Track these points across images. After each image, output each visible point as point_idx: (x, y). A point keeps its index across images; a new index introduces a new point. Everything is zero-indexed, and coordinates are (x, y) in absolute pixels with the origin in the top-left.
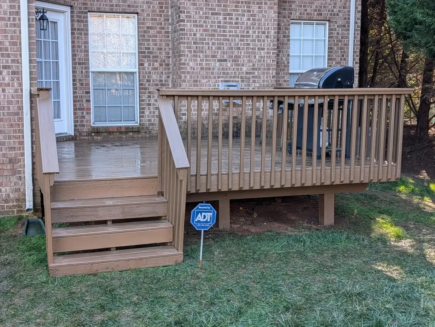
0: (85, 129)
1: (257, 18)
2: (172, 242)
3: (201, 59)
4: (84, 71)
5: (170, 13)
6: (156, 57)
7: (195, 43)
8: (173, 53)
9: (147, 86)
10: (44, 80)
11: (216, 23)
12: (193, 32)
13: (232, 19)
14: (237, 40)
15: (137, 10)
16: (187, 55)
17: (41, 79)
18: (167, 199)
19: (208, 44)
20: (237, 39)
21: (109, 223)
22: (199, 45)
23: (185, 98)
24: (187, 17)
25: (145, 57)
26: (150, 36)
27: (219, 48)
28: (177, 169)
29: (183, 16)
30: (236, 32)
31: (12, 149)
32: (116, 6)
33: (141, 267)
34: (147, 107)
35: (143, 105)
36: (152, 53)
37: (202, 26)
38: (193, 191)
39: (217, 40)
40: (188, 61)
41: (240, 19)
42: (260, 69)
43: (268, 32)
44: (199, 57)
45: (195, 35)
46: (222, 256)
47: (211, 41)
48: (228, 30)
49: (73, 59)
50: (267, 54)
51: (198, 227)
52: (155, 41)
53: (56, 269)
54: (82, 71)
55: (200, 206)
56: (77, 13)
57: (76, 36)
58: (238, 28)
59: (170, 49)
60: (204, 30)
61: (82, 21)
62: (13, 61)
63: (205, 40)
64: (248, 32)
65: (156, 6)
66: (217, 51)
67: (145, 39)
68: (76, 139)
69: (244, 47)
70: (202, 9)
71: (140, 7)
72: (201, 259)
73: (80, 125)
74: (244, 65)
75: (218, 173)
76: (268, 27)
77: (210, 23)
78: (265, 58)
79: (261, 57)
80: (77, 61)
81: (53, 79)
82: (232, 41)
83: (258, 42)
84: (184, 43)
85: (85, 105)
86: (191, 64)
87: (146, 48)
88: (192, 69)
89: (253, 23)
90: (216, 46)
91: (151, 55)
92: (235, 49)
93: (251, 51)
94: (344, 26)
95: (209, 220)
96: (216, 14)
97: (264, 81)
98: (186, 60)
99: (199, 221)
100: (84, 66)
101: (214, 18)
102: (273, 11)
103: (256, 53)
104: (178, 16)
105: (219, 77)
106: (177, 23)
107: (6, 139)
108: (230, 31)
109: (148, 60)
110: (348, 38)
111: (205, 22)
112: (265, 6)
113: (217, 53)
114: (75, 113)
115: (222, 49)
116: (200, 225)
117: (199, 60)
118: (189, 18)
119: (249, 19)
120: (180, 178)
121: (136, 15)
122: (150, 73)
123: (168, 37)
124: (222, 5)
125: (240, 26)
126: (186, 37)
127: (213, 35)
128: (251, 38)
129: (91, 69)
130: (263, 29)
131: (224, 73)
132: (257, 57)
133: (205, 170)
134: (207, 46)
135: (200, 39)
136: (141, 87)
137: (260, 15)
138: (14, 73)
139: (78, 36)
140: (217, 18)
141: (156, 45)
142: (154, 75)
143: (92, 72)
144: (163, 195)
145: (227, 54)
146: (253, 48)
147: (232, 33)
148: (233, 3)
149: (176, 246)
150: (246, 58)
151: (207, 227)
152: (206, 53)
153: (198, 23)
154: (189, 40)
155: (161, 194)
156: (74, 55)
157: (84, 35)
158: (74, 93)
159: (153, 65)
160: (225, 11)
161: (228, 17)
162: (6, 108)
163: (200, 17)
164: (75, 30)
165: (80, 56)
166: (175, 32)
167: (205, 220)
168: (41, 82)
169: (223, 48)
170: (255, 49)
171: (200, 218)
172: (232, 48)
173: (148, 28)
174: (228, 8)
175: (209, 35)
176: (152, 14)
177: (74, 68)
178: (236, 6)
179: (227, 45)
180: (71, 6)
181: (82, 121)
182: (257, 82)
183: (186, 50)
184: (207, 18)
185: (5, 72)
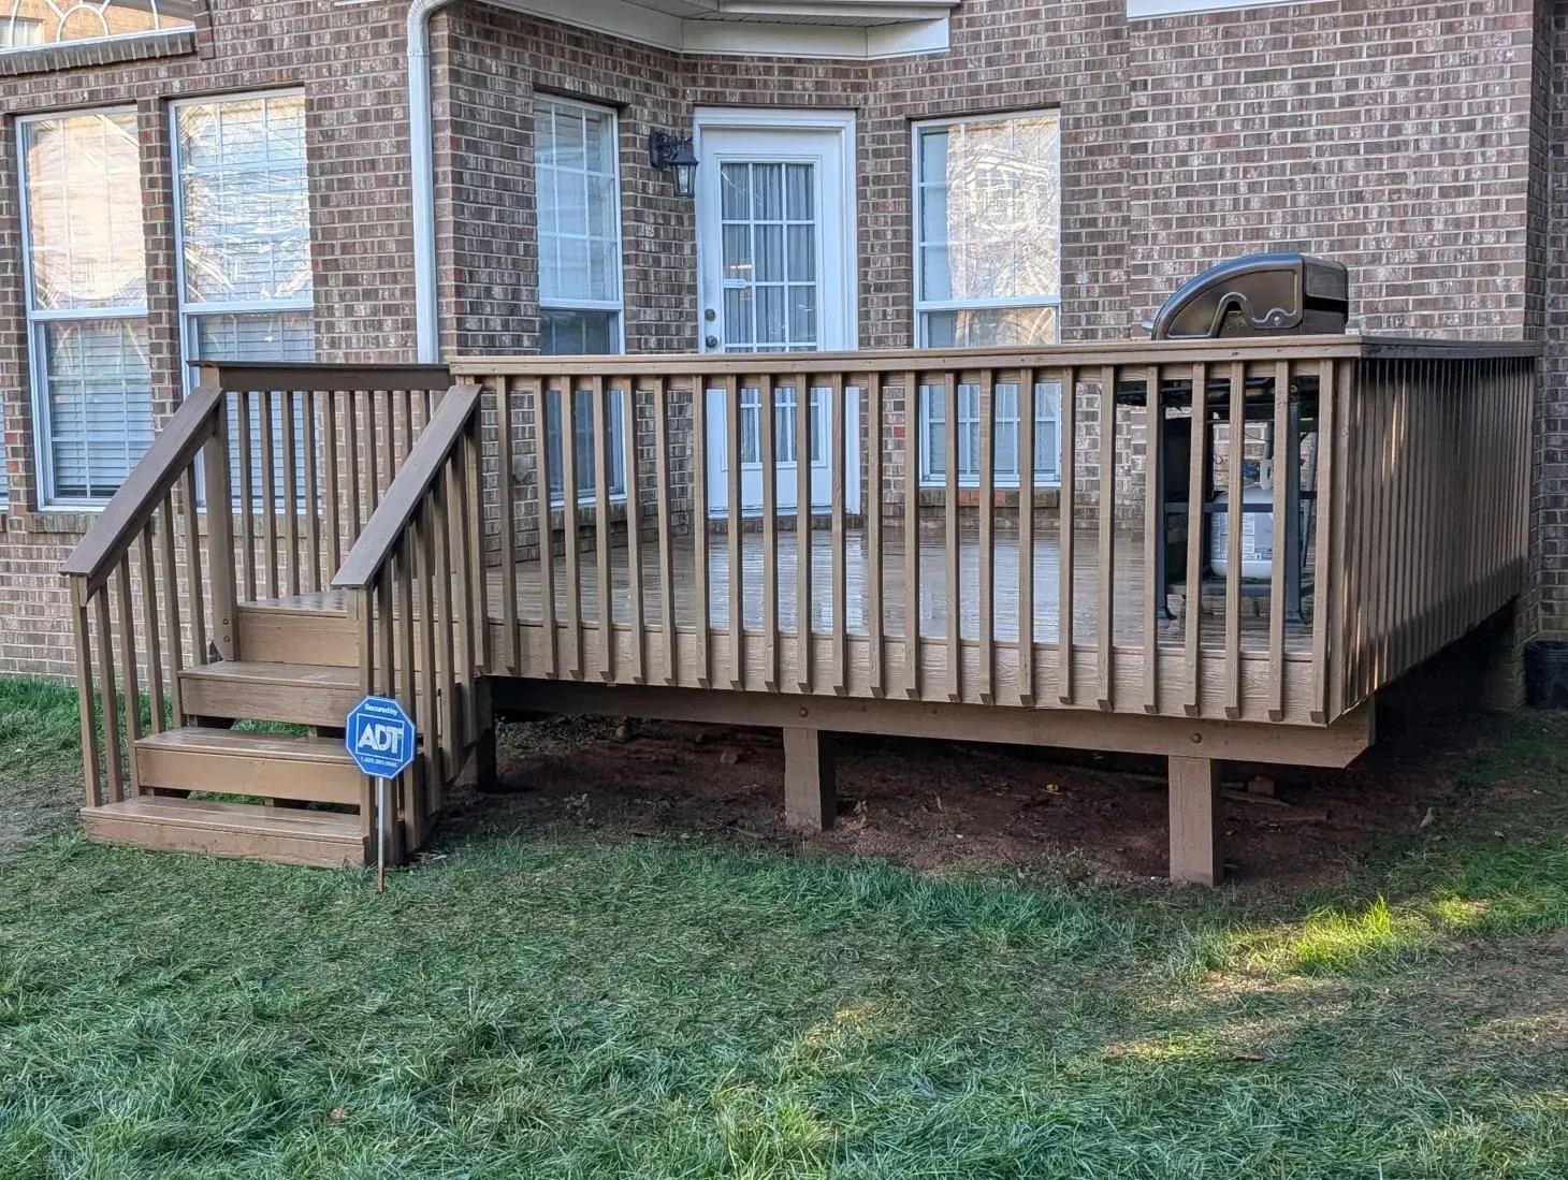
1: (1437, 71)
3: (1204, 248)
4: (889, 310)
6: (1117, 249)
7: (1181, 191)
11: (1264, 110)
12: (1176, 151)
13: (1329, 87)
14: (1350, 165)
15: (1054, 94)
16: (1155, 236)
19: (1235, 189)
20: (1350, 163)
22: (1197, 195)
24: (1154, 100)
25: (1080, 252)
26: (1097, 180)
27: (1278, 202)
29: (1141, 99)
30: (1345, 134)
32: (990, 89)
34: (1083, 424)
36: (1102, 236)
37: (1211, 127)
39: (1270, 173)
40: (1156, 257)
41: (1362, 86)
42: (1449, 271)
43: (1488, 123)
44: (1200, 240)
45: (1183, 161)
47: (1245, 177)
48: (1312, 130)
49: (863, 276)
50: (1483, 211)
52: (1114, 193)
54: (885, 312)
56: (874, 129)
57: (871, 201)
58: (1356, 117)
60: (1220, 142)
61: (886, 153)
63: (1222, 176)
64: (1396, 130)
65: (1119, 74)
66: (1269, 214)
67: (1081, 192)
69: (1382, 191)
70: (1210, 65)
71: (1066, 84)
74: (1380, 259)
76: (1489, 103)
77: (1242, 112)
78: (1472, 226)
79: (1457, 223)
80: (871, 279)
82: (1330, 171)
83: (1442, 163)
84: (1144, 195)
86: (1168, 267)
87: (1082, 221)
88: (1171, 288)
89: (1419, 92)
90: (1266, 193)
91: (1100, 245)
92: (1342, 201)
93: (1410, 202)
95: (394, 750)
96: (1266, 76)
97: (1468, 319)
98: (1149, 257)
99: (367, 749)
100: (890, 295)
101: (1259, 93)
102: (1507, 33)
103: (1433, 210)
108: (1320, 135)
109: (1087, 262)
111: (1221, 111)
112: (1475, 19)
115: (1289, 204)
116: (372, 761)
117: (1197, 250)
118: (1163, 104)
119: (1401, 81)
121: (1055, 113)
122: (1095, 305)
124: (1290, 40)
125: (1363, 109)
126: (1150, 172)
127: (1253, 156)
128: (1411, 153)
129: (923, 304)
130: (1465, 112)
132: (1438, 226)
134: (1229, 198)
135: (1204, 175)
137: (1452, 58)
139: (875, 200)
140: (1271, 88)
142: (1107, 313)
143: (923, 313)
145: (1308, 221)
146: (1418, 190)
147: (1332, 139)
148: (1335, 26)
150: (1389, 230)
151: (390, 770)
152: (1223, 225)
153: (1195, 120)
154: (1160, 182)
156: (864, 263)
157: (893, 196)
159: (1106, 278)
160: (1304, 62)
161: (1313, 81)
163: (1204, 95)
164: (868, 183)
165: (879, 265)
167: (385, 747)
169: (1294, 198)
170: (1428, 193)
171: (370, 738)
172: (1330, 198)
173: (1090, 151)
174: (1315, 49)
175: (1238, 157)
176: (1104, 103)
177: (863, 302)
178: (1345, 38)
180: (856, 110)
182: (1436, 322)
183: (1151, 218)
184: (1229, 94)
185: (389, 321)
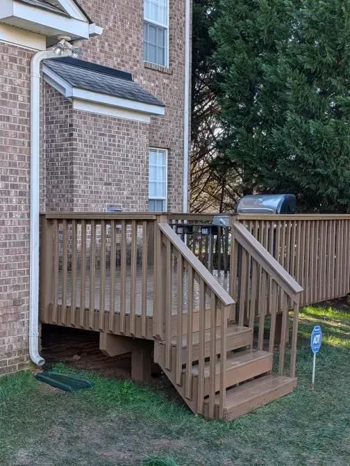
1: (134, 142)
7: (85, 164)
11: (103, 144)
12: (84, 152)
13: (115, 141)
16: (79, 177)
19: (97, 166)
20: (120, 162)
22: (89, 166)
24: (79, 135)
27: (105, 171)
29: (75, 134)
30: (118, 155)
31: (17, 287)
37: (91, 146)
39: (104, 163)
40: (80, 183)
41: (121, 142)
42: (136, 194)
44: (89, 179)
45: (85, 155)
47: (99, 163)
48: (112, 152)
51: (313, 350)
58: (120, 151)
60: (93, 151)
62: (21, 179)
63: (94, 162)
66: (104, 174)
69: (125, 171)
70: (91, 128)
72: (313, 381)
74: (125, 189)
77: (98, 144)
78: (140, 183)
79: (138, 182)
82: (115, 164)
83: (135, 166)
84: (76, 164)
86: (83, 187)
88: (83, 193)
89: (131, 146)
90: (103, 168)
92: (118, 173)
93: (130, 175)
94: (180, 155)
95: (318, 342)
96: (103, 135)
97: (140, 207)
98: (78, 183)
99: (315, 344)
101: (101, 139)
102: (145, 136)
103: (134, 178)
105: (105, 202)
107: (11, 276)
108: (113, 154)
110: (183, 166)
111: (93, 142)
112: (140, 130)
113: (104, 176)
115: (107, 172)
117: (89, 182)
118: (80, 137)
124: (107, 126)
125: (121, 149)
126: (78, 157)
127: (100, 157)
128: (130, 162)
130: (139, 154)
131: (109, 197)
132: (135, 182)
134: (96, 168)
135: (90, 160)
137: (136, 139)
138: (21, 194)
140: (104, 139)
145: (111, 177)
146: (131, 172)
147: (116, 155)
150: (126, 182)
151: (317, 349)
152: (94, 176)
153: (88, 143)
154: (80, 161)
160: (110, 133)
161: (112, 139)
162: (12, 237)
163: (90, 137)
169: (108, 170)
170: (133, 173)
171: (315, 340)
172: (115, 172)
174: (112, 130)
175: (97, 157)
179: (111, 168)
182: (134, 207)
183: (78, 171)
184: (95, 138)
185: (13, 192)
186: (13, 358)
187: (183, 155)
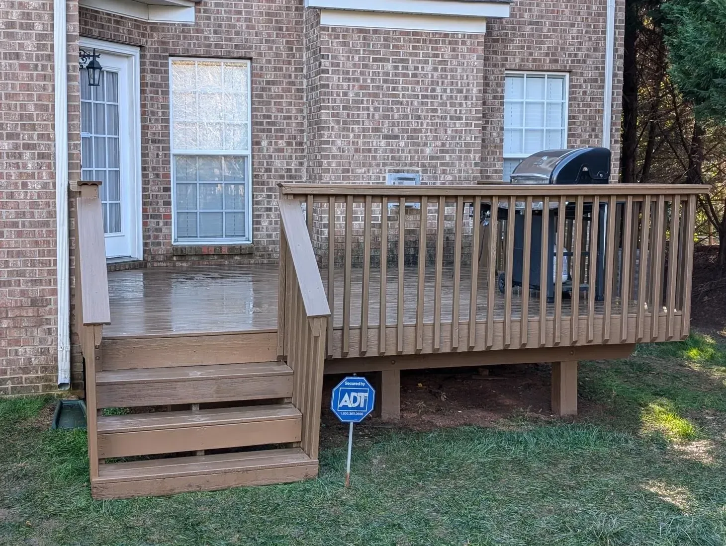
0: (162, 250)
1: (449, 67)
2: (300, 442)
3: (355, 134)
4: (160, 153)
5: (304, 59)
6: (282, 131)
7: (345, 108)
8: (310, 124)
9: (265, 179)
10: (94, 169)
11: (380, 75)
12: (342, 89)
13: (407, 68)
14: (416, 103)
15: (249, 52)
16: (333, 128)
17: (89, 167)
18: (293, 368)
19: (368, 109)
20: (416, 101)
21: (194, 408)
22: (352, 110)
23: (326, 199)
24: (332, 64)
25: (263, 131)
26: (271, 97)
27: (386, 117)
28: (309, 317)
29: (326, 63)
30: (413, 90)
31: (36, 282)
32: (216, 46)
33: (248, 483)
34: (265, 213)
35: (258, 210)
36: (274, 124)
37: (358, 80)
38: (337, 355)
39: (383, 104)
40: (333, 137)
41: (420, 69)
42: (453, 151)
43: (468, 91)
44: (353, 131)
45: (345, 94)
46: (384, 466)
47: (372, 104)
48: (400, 86)
49: (144, 134)
50: (466, 127)
51: (344, 417)
52: (280, 104)
53: (104, 486)
54: (158, 154)
55: (349, 381)
56: (151, 58)
57: (149, 95)
58: (417, 83)
59: (304, 117)
60: (361, 88)
61: (158, 72)
62: (41, 137)
63: (362, 103)
64: (433, 90)
65: (281, 48)
66: (382, 122)
68: (146, 266)
69: (428, 115)
70: (358, 52)
71: (256, 49)
72: (348, 471)
73: (153, 243)
74: (427, 144)
75: (380, 326)
76: (468, 83)
77: (371, 75)
78: (462, 133)
79: (456, 131)
80: (150, 137)
81: (109, 167)
82: (407, 105)
83: (451, 106)
84: (328, 108)
85: (162, 210)
86: (339, 142)
87: (264, 116)
88: (340, 152)
89: (442, 75)
90: (381, 112)
91: (273, 128)
92: (412, 118)
93: (438, 121)
94: (596, 81)
95: (362, 406)
96: (381, 60)
97: (460, 171)
98: (330, 137)
99: (345, 407)
100: (161, 145)
101: (378, 67)
102: (475, 55)
103: (448, 125)
104: (317, 63)
105: (385, 165)
106: (316, 76)
107: (28, 266)
108: (403, 89)
109: (267, 136)
110: (601, 100)
111: (362, 73)
112: (463, 47)
113: (383, 125)
114: (145, 224)
115: (391, 118)
116: (347, 414)
117: (352, 136)
118: (336, 67)
119: (435, 69)
120: (315, 333)
121: (249, 62)
122: (271, 157)
123: (302, 98)
124: (391, 46)
125: (421, 80)
126: (331, 98)
127: (376, 95)
128: (439, 100)
129: (173, 151)
130: (459, 85)
131: (393, 158)
132: (449, 132)
133: (358, 320)
134: (366, 113)
135: (355, 101)
136: (255, 180)
137: (455, 62)
138: (42, 156)
139: (152, 95)
140: (383, 66)
141: (281, 110)
142: (277, 161)
143: (174, 155)
144: (286, 362)
145: (398, 126)
146: (442, 116)
147: (408, 91)
148: (410, 42)
149: (306, 449)
150: (431, 132)
151: (358, 417)
152: (363, 125)
153: (351, 76)
154: (335, 103)
155: (283, 359)
156: (144, 127)
157: (162, 95)
158: (144, 189)
159: (276, 144)
160: (397, 56)
161: (401, 65)
162: (28, 215)
163: (355, 65)
164: (147, 86)
166: (313, 89)
167: (356, 405)
168: (90, 171)
169: (393, 115)
170: (446, 118)
171: (347, 401)
172: (407, 117)
174: (401, 51)
175: (370, 95)
176: (275, 60)
177: (144, 148)
178: (414, 48)
179: (398, 111)
180: (140, 46)
181: (156, 237)
182: (448, 172)
183: (331, 119)
184: (365, 66)
186: (33, 375)
187: (603, 81)
